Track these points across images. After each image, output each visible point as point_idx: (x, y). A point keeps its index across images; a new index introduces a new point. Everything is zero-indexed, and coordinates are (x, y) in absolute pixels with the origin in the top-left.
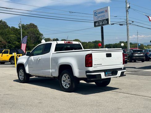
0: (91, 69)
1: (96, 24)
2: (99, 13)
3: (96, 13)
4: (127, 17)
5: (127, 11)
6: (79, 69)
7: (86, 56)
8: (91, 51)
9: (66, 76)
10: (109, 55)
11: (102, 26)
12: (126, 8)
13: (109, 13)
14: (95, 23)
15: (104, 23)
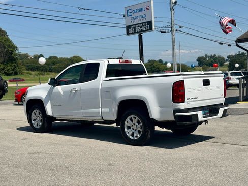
0: (182, 106)
1: (129, 30)
2: (136, 11)
3: (129, 11)
4: (171, 18)
5: (172, 9)
6: (159, 106)
7: (174, 84)
8: (183, 76)
9: (133, 119)
10: (206, 83)
11: (140, 34)
12: (170, 3)
13: (153, 11)
14: (128, 28)
15: (143, 29)
